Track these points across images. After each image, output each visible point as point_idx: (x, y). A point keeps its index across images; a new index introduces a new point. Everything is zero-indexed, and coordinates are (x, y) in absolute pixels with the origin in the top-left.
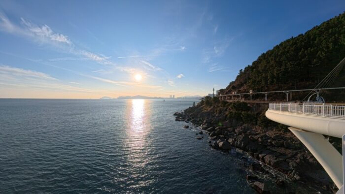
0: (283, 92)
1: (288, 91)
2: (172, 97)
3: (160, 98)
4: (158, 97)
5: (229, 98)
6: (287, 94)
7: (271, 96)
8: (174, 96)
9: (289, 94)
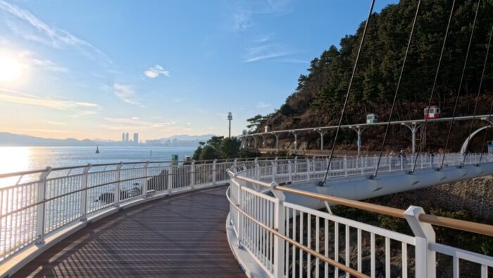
0: (403, 123)
1: (414, 122)
2: (131, 138)
3: (87, 142)
4: (80, 139)
5: (270, 141)
6: (414, 131)
7: (373, 137)
8: (136, 136)
9: (418, 132)
